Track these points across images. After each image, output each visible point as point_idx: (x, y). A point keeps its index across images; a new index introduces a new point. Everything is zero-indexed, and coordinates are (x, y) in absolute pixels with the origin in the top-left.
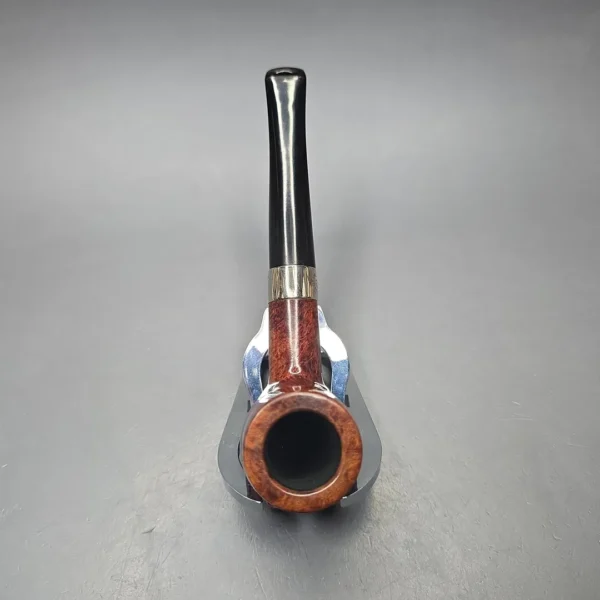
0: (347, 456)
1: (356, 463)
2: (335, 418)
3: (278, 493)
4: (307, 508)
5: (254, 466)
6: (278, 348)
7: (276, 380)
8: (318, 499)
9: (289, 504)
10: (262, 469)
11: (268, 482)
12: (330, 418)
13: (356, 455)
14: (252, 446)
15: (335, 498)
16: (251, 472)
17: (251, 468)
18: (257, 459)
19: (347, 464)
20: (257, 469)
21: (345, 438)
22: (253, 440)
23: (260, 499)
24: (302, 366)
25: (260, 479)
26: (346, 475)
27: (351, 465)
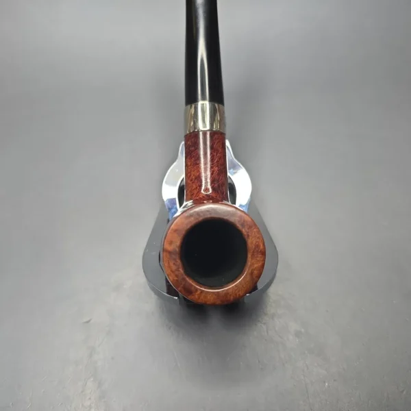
0: (252, 259)
1: (260, 264)
2: (243, 225)
3: (193, 288)
4: (218, 302)
5: (172, 264)
6: (193, 173)
7: (191, 199)
8: (227, 294)
9: (202, 297)
10: (179, 268)
11: (184, 279)
12: (238, 225)
13: (259, 257)
14: (170, 248)
15: (241, 293)
16: (169, 271)
17: (169, 267)
18: (175, 260)
19: (253, 264)
20: (174, 268)
21: (251, 242)
22: (171, 243)
23: (177, 296)
24: (212, 188)
25: (177, 276)
26: (252, 274)
27: (256, 266)
